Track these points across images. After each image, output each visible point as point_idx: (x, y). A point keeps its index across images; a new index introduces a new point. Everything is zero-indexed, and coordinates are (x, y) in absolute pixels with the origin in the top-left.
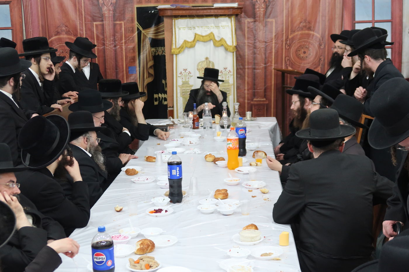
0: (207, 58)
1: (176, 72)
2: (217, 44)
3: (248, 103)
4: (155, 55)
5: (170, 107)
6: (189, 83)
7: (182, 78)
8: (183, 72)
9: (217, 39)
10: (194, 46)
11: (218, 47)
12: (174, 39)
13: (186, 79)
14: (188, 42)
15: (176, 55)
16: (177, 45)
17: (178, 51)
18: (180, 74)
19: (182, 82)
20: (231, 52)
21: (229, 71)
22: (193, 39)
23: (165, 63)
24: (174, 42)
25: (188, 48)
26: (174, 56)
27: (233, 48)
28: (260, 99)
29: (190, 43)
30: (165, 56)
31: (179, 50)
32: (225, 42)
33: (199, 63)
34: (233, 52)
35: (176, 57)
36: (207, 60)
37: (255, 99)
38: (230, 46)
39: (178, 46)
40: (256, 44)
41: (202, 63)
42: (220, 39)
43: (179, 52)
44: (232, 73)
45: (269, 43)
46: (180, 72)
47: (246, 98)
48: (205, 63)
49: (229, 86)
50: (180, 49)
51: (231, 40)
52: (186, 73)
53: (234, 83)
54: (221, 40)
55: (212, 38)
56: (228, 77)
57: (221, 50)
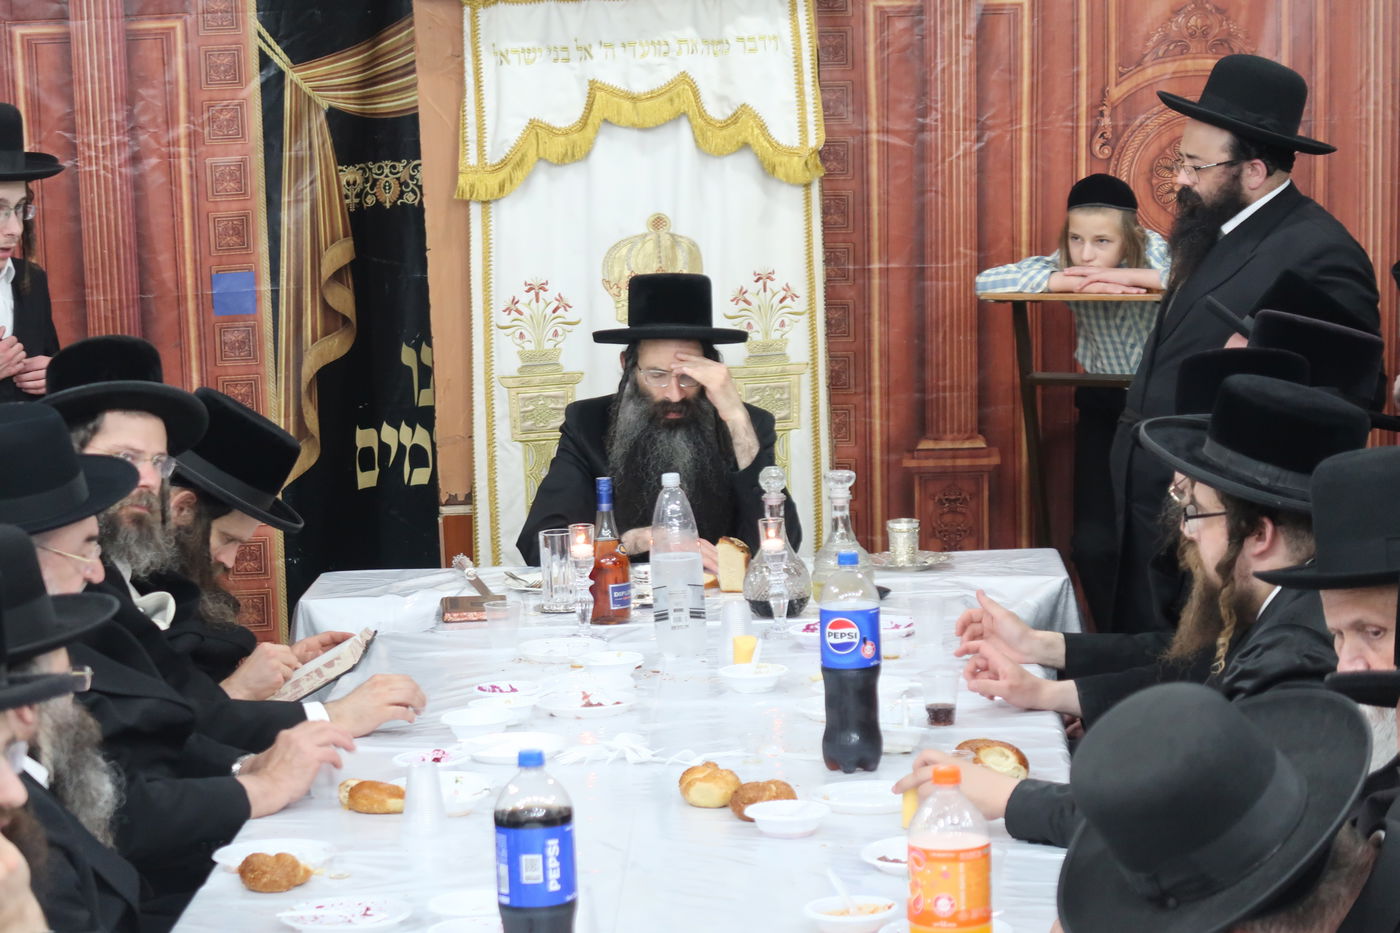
0: (658, 222)
1: (487, 302)
2: (717, 139)
3: (887, 466)
4: (360, 205)
5: (452, 501)
6: (562, 360)
7: (522, 336)
8: (525, 298)
9: (716, 111)
10: (588, 154)
11: (720, 154)
12: (471, 118)
13: (539, 343)
14: (551, 130)
15: (485, 203)
16: (488, 149)
17: (493, 181)
18: (508, 310)
19: (522, 355)
20: (795, 185)
21: (782, 294)
22: (578, 112)
23: (424, 249)
24: (471, 133)
25: (551, 164)
26: (475, 210)
27: (806, 163)
28: (953, 440)
29: (562, 139)
30: (419, 211)
31: (503, 174)
32: (763, 128)
33: (616, 247)
34: (807, 186)
35: (486, 216)
36: (662, 232)
37: (925, 445)
38: (790, 152)
39: (493, 156)
40: (928, 136)
41: (630, 250)
42: (730, 113)
43: (502, 188)
44: (800, 305)
45: (998, 132)
46: (508, 303)
47: (877, 440)
48: (650, 246)
49: (783, 374)
50: (508, 169)
51: (794, 119)
52: (542, 303)
53: (814, 359)
54: (735, 119)
55: (684, 108)
56: (777, 326)
57: (737, 177)
